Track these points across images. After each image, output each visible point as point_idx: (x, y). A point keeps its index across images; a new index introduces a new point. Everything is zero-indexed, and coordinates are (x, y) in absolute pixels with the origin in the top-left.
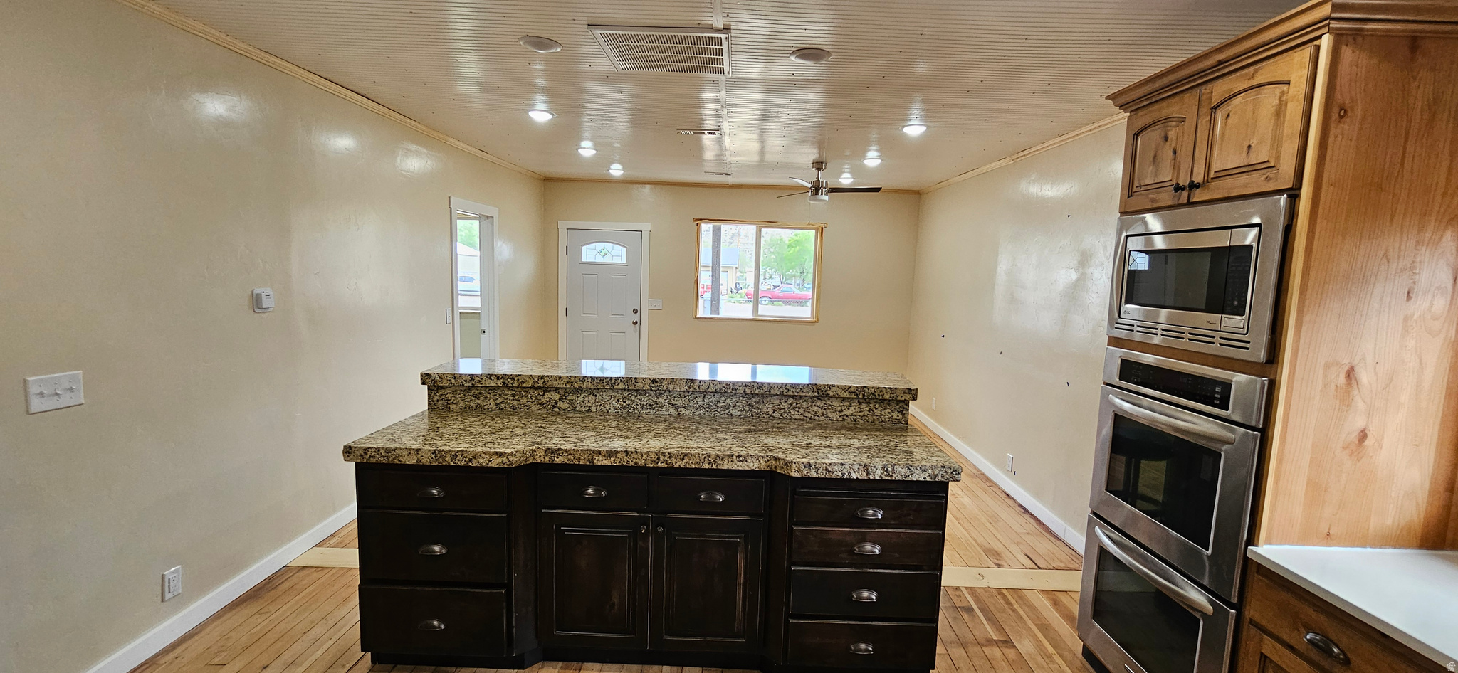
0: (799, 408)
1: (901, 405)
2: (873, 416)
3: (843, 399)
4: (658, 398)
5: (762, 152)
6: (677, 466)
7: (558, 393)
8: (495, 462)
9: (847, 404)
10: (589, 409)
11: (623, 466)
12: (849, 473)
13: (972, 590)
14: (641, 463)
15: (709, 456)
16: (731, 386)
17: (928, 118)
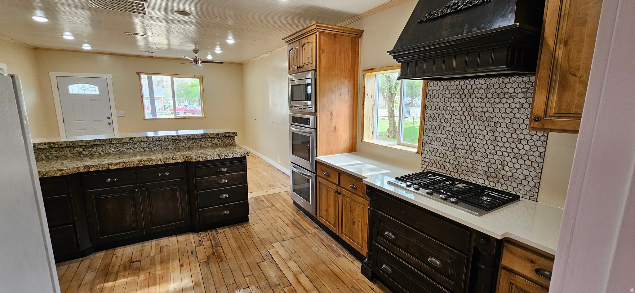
0: (195, 143)
1: (232, 138)
2: (223, 143)
3: (212, 138)
4: (134, 145)
5: (169, 44)
6: (148, 165)
7: (82, 148)
8: (59, 174)
9: (213, 139)
10: (100, 153)
11: (123, 168)
12: (214, 158)
13: (264, 196)
14: (132, 165)
15: (161, 159)
16: (166, 137)
17: (235, 38)
